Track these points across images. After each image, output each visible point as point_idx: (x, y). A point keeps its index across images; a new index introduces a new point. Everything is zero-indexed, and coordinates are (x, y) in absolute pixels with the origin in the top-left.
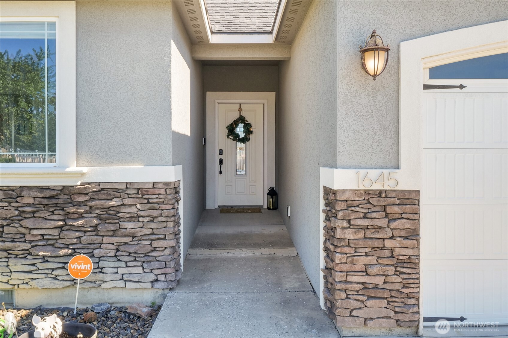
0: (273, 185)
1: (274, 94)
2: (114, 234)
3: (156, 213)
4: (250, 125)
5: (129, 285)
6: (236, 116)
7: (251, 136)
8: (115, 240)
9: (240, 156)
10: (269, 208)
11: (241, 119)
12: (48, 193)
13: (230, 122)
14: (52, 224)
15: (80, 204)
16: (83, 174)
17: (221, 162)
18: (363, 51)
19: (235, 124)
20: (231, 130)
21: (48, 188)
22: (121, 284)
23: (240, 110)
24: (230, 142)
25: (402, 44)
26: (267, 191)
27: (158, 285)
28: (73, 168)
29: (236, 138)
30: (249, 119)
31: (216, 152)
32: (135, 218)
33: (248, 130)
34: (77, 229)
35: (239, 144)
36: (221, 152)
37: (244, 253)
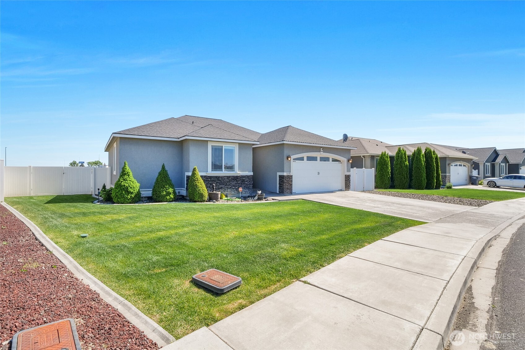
2: (244, 184)
3: (250, 180)
5: (246, 193)
8: (244, 185)
12: (234, 177)
14: (235, 182)
15: (239, 179)
16: (240, 173)
21: (234, 176)
22: (245, 193)
25: (291, 156)
27: (250, 193)
32: (247, 181)
34: (239, 183)
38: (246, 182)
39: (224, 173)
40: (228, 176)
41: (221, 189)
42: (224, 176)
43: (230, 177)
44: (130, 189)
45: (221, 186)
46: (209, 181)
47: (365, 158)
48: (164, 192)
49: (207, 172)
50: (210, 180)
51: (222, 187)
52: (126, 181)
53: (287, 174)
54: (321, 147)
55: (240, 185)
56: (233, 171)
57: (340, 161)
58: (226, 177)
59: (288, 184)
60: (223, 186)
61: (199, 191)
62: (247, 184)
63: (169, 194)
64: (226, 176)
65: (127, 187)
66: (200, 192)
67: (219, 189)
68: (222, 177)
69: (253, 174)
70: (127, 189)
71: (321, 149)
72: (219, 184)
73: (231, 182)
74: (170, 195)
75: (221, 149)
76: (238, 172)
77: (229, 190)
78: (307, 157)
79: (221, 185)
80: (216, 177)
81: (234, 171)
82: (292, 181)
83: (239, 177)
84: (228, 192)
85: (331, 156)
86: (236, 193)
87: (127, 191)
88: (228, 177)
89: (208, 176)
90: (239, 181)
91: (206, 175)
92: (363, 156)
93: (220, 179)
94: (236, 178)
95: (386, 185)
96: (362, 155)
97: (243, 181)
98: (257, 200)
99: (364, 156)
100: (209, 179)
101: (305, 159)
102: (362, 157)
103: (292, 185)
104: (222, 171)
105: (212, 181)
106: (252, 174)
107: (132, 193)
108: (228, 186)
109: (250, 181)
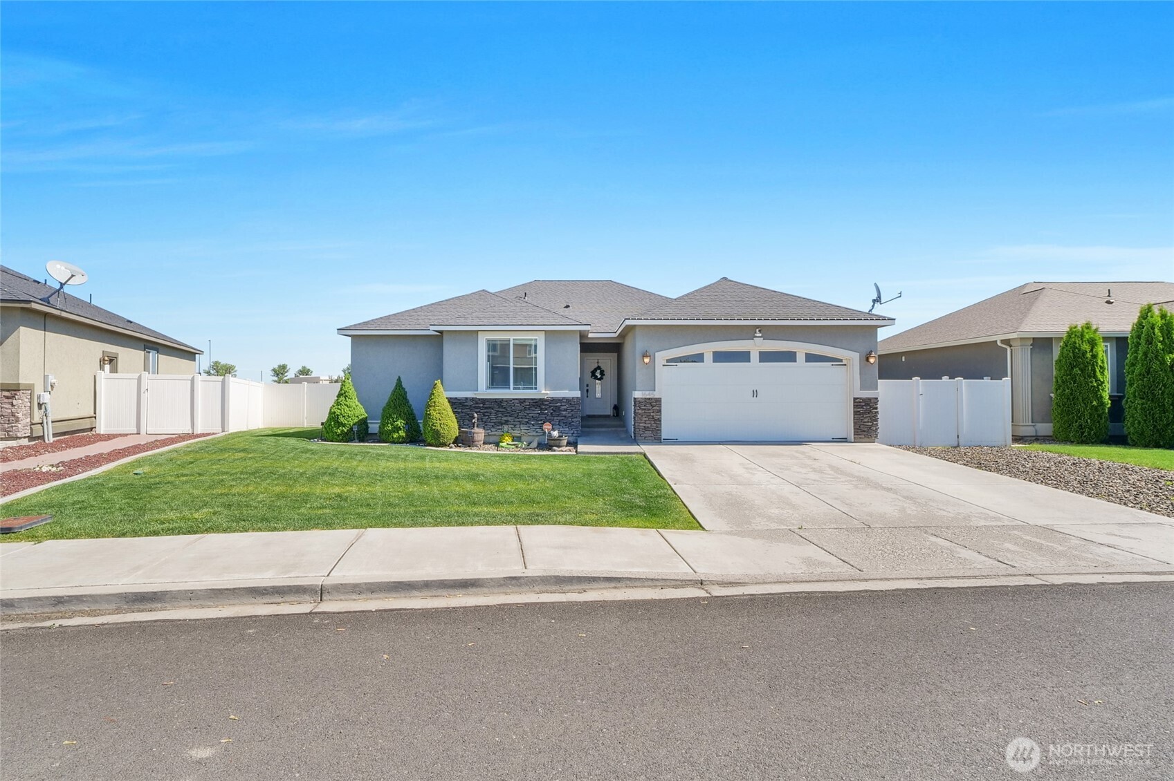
0: (616, 403)
1: (616, 354)
2: (556, 416)
3: (573, 408)
4: (603, 371)
6: (596, 366)
7: (604, 377)
8: (559, 418)
9: (598, 388)
10: (614, 415)
11: (599, 368)
12: (535, 401)
13: (592, 369)
14: (536, 412)
15: (547, 405)
16: (547, 394)
17: (587, 391)
18: (644, 356)
19: (595, 370)
20: (593, 373)
21: (535, 399)
23: (598, 363)
24: (592, 380)
25: (656, 354)
26: (612, 407)
28: (543, 392)
29: (596, 378)
30: (603, 368)
31: (585, 385)
32: (566, 410)
33: (602, 373)
34: (545, 414)
35: (597, 381)
36: (587, 386)
37: (603, 429)
38: (564, 413)
39: (511, 393)
40: (521, 399)
41: (505, 424)
42: (513, 399)
43: (525, 400)
44: (342, 419)
45: (505, 419)
46: (479, 408)
47: (1010, 346)
48: (389, 425)
49: (477, 391)
50: (482, 405)
51: (507, 421)
52: (339, 407)
53: (643, 395)
54: (758, 327)
55: (548, 418)
56: (532, 388)
57: (841, 361)
58: (517, 401)
59: (645, 419)
60: (509, 419)
61: (433, 425)
62: (565, 417)
63: (397, 429)
64: (516, 399)
65: (338, 415)
66: (434, 428)
67: (502, 424)
68: (507, 401)
69: (580, 396)
70: (338, 418)
71: (757, 330)
72: (503, 414)
73: (528, 412)
74: (400, 432)
75: (505, 346)
76: (543, 391)
77: (523, 427)
78: (715, 353)
79: (506, 416)
80: (495, 401)
81: (536, 388)
82: (660, 411)
83: (546, 401)
84: (522, 430)
85: (801, 348)
86: (539, 434)
87: (338, 422)
88: (522, 401)
89: (479, 399)
90: (546, 410)
91: (474, 396)
92: (1003, 341)
93: (504, 404)
94: (539, 403)
95: (1083, 433)
96: (998, 339)
97: (557, 409)
98: (534, 449)
99: (1007, 342)
100: (480, 404)
101: (708, 357)
102: (999, 343)
103: (660, 420)
104: (509, 388)
105: (486, 408)
106: (578, 394)
107: (344, 425)
108: (521, 419)
109: (572, 410)
